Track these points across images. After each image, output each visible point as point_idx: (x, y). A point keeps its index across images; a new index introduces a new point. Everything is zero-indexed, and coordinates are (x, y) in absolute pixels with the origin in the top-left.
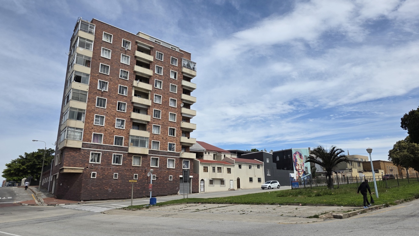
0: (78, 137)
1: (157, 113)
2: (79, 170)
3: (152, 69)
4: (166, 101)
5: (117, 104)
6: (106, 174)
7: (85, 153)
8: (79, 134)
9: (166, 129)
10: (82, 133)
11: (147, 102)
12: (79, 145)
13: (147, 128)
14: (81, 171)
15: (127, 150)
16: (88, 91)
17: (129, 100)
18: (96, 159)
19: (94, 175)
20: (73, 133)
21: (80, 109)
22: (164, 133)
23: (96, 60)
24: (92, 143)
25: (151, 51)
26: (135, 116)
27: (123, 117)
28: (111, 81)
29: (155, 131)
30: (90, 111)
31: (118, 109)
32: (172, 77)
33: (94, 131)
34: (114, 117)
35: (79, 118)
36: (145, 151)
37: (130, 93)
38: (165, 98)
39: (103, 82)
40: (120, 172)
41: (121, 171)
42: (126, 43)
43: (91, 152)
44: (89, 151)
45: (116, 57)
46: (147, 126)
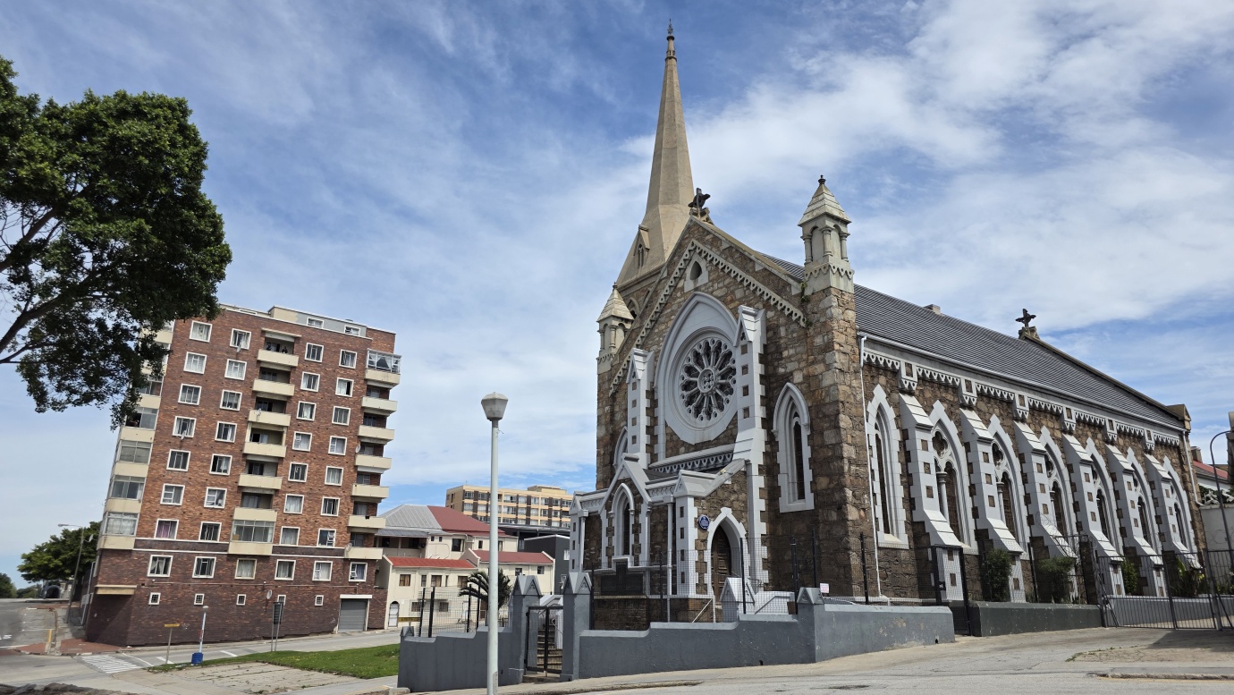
0: (128, 530)
1: (298, 472)
2: (126, 589)
3: (294, 382)
4: (321, 444)
5: (210, 460)
6: (180, 595)
7: (139, 558)
8: (130, 524)
9: (316, 501)
10: (135, 521)
11: (278, 451)
12: (128, 544)
13: (274, 502)
14: (130, 592)
15: (225, 548)
16: (152, 441)
17: (237, 450)
18: (162, 568)
19: (155, 598)
20: (118, 523)
21: (133, 478)
22: (311, 510)
23: (174, 379)
24: (155, 538)
25: (296, 345)
26: (247, 480)
27: (222, 485)
28: (203, 416)
29: (291, 508)
30: (154, 479)
31: (214, 470)
32: (340, 391)
33: (161, 517)
34: (204, 485)
35: (132, 495)
36: (265, 549)
37: (241, 436)
38: (319, 437)
39: (185, 420)
40: (209, 592)
41: (210, 589)
42: (238, 337)
43: (152, 556)
44: (148, 554)
45: (216, 368)
46: (274, 498)
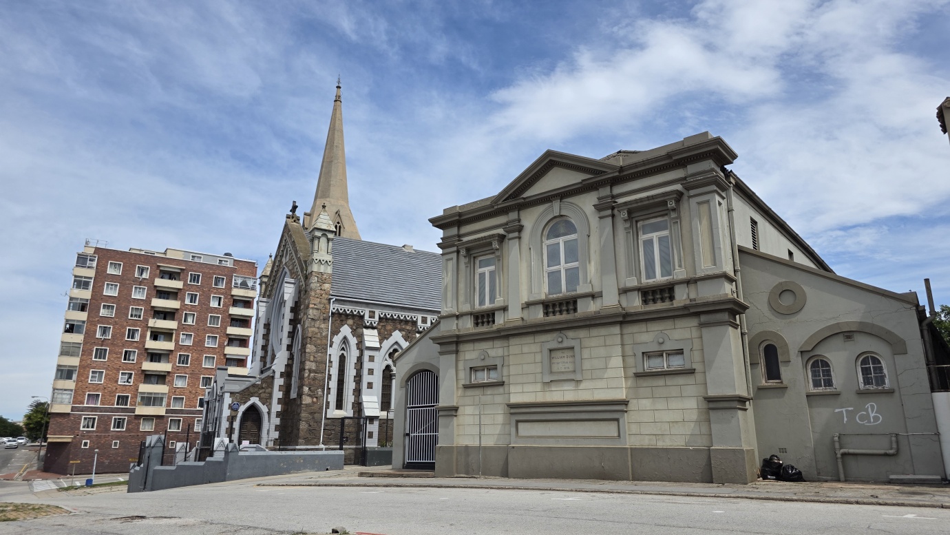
0: (67, 400)
1: (184, 359)
2: (67, 438)
3: (180, 299)
4: (200, 340)
5: (122, 353)
6: (102, 442)
7: (75, 418)
8: (68, 397)
9: (197, 379)
10: (71, 394)
11: (169, 346)
12: (67, 410)
13: (167, 380)
14: (69, 440)
15: (133, 411)
16: (82, 342)
17: (141, 346)
18: (90, 424)
19: (86, 444)
20: (60, 396)
21: (70, 366)
22: (193, 384)
23: (97, 300)
24: (85, 405)
25: (181, 274)
26: (148, 366)
27: (131, 370)
28: (117, 324)
29: (179, 384)
30: (84, 367)
31: (125, 359)
32: (214, 304)
33: (89, 391)
34: (118, 370)
35: (69, 377)
36: (160, 411)
37: (143, 336)
38: (198, 336)
39: (104, 327)
40: (123, 439)
42: (142, 271)
43: (83, 417)
44: (81, 415)
45: (126, 291)
46: (167, 377)
